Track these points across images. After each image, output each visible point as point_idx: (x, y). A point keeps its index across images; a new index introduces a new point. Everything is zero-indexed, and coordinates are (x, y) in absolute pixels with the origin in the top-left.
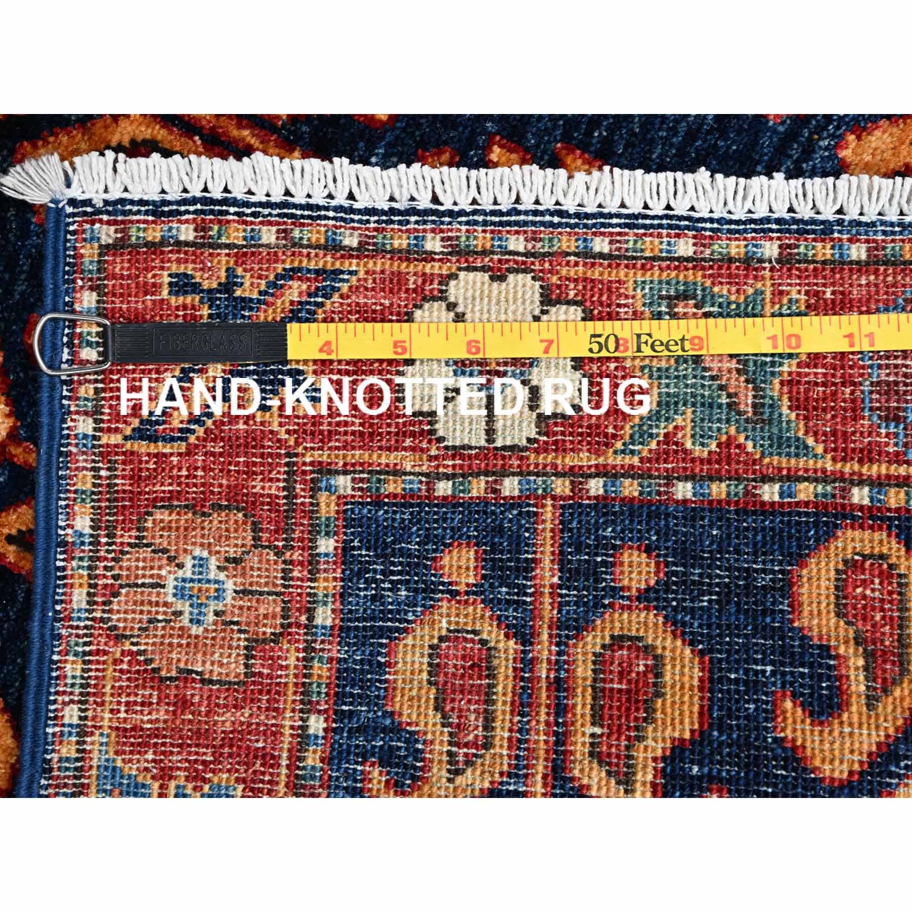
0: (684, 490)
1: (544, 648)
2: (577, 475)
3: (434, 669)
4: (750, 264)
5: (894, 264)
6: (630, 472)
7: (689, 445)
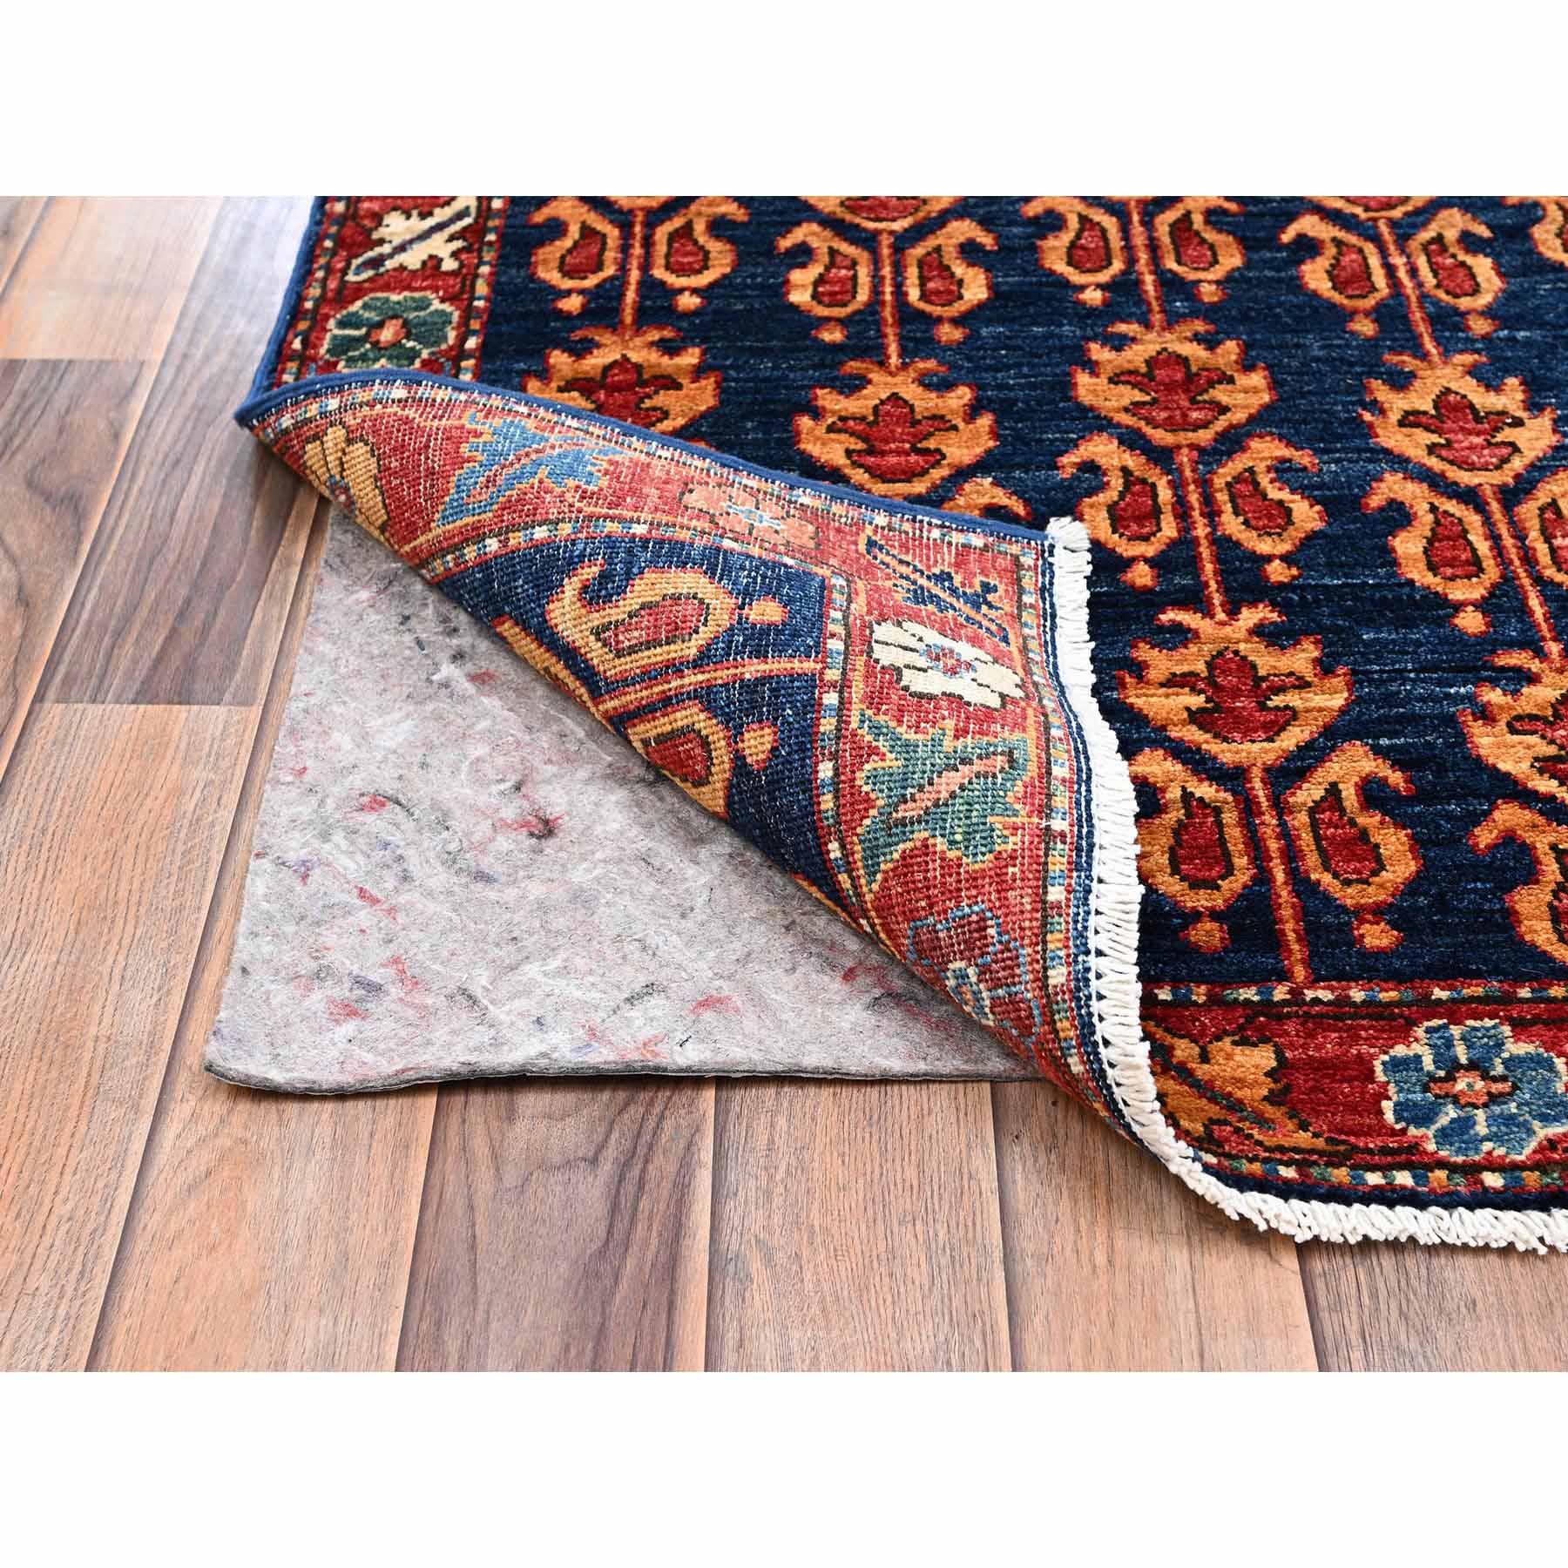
0: (826, 770)
1: (693, 679)
2: (843, 686)
3: (676, 598)
4: (1046, 810)
5: (1044, 925)
6: (842, 721)
7: (867, 767)
